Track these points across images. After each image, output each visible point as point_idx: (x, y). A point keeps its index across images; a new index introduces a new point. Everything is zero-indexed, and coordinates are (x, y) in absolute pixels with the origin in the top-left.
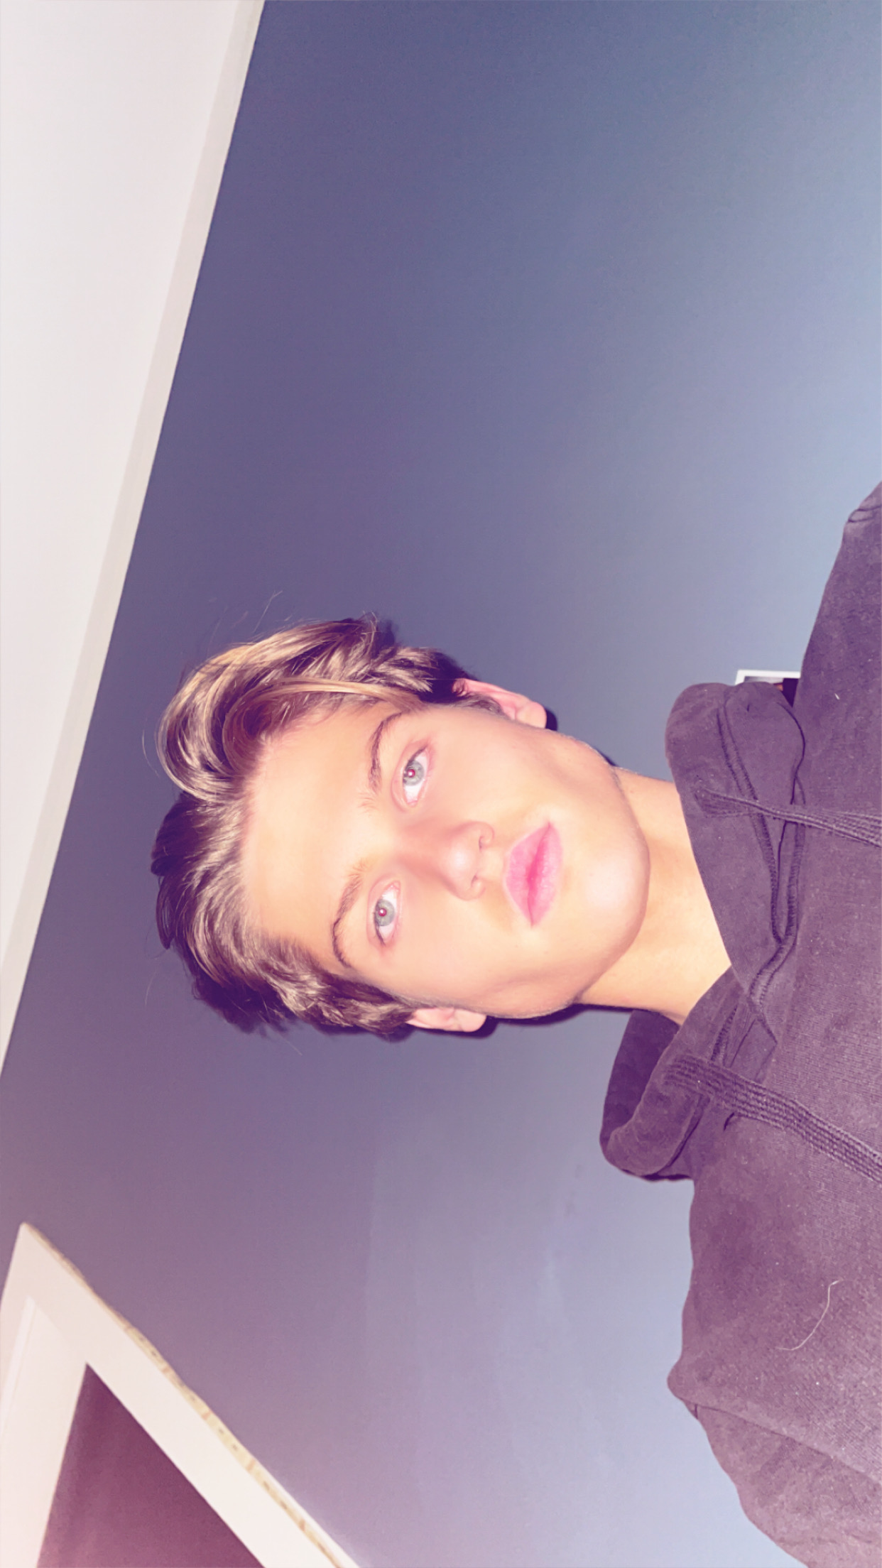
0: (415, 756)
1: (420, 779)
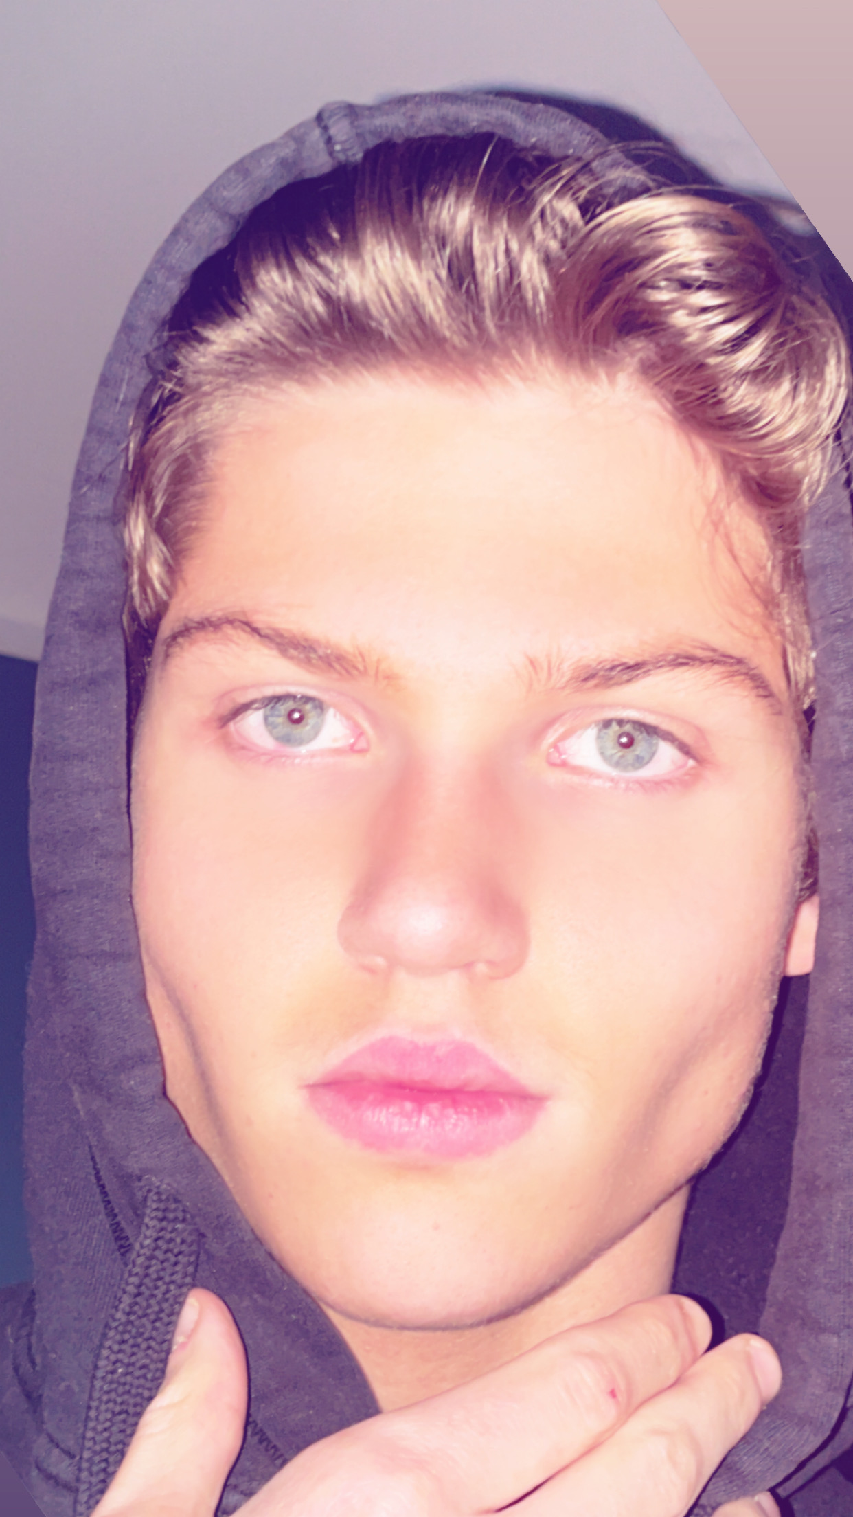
0: (669, 737)
1: (617, 765)
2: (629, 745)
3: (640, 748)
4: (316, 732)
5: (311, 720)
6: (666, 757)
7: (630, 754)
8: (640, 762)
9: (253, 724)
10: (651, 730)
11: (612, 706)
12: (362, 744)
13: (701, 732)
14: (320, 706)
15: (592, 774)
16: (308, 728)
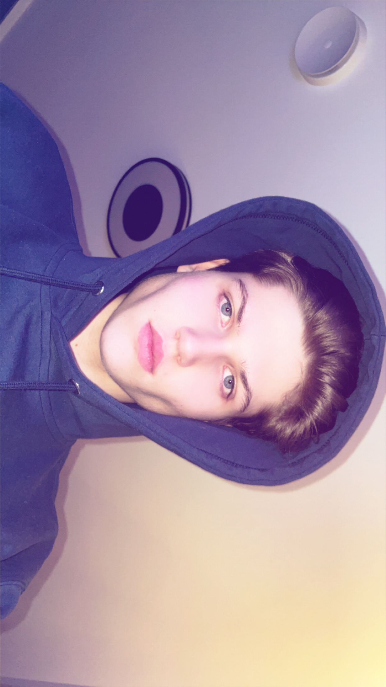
2: (229, 383)
3: (229, 385)
4: (225, 314)
5: (227, 313)
6: (228, 391)
7: (227, 383)
8: (226, 385)
9: (225, 301)
10: (233, 387)
11: (237, 379)
12: (224, 325)
13: (233, 398)
14: (230, 315)
15: (223, 375)
16: (225, 313)
